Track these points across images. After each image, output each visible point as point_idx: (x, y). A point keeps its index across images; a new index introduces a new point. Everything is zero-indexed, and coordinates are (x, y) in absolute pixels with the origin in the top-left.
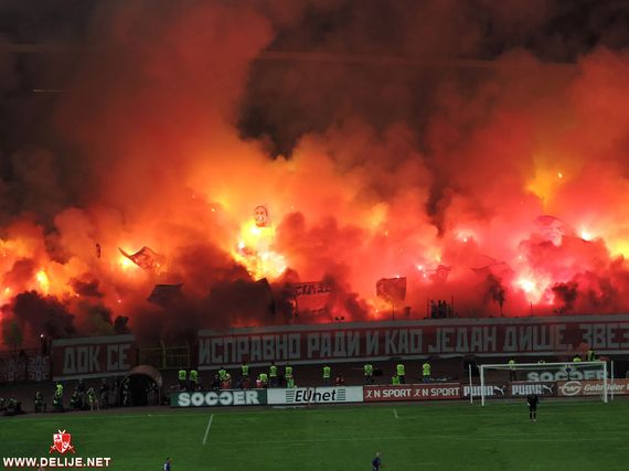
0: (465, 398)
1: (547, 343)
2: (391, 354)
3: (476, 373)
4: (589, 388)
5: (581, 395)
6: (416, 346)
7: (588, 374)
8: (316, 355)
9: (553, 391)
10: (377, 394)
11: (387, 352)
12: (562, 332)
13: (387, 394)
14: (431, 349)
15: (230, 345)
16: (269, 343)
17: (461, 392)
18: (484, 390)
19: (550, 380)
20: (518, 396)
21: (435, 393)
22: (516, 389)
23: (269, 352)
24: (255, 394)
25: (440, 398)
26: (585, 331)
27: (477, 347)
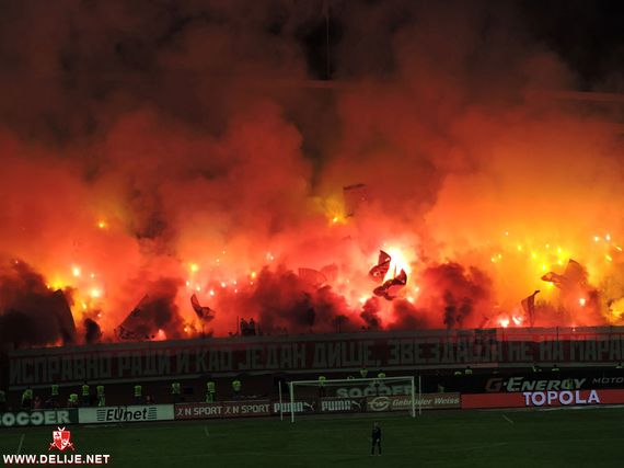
0: (274, 415)
1: (356, 358)
2: (202, 372)
3: (286, 390)
4: (397, 403)
5: (389, 410)
6: (226, 364)
7: (396, 389)
8: (127, 374)
9: (361, 407)
10: (188, 412)
11: (198, 369)
12: (370, 348)
13: (198, 412)
14: (241, 366)
15: (40, 365)
16: (79, 362)
17: (271, 409)
18: (294, 407)
19: (359, 396)
20: (327, 411)
21: (245, 410)
22: (326, 405)
23: (80, 372)
24: (66, 414)
25: (250, 416)
26: (393, 347)
27: (286, 364)
